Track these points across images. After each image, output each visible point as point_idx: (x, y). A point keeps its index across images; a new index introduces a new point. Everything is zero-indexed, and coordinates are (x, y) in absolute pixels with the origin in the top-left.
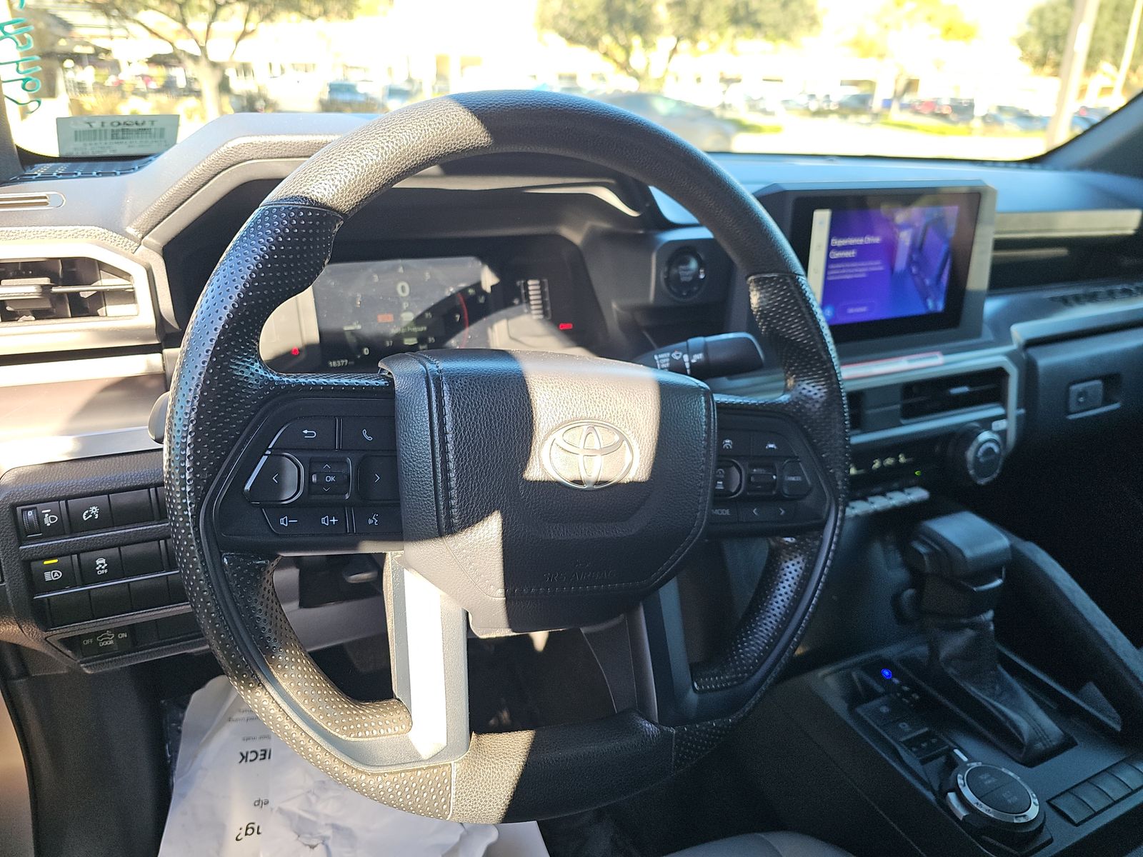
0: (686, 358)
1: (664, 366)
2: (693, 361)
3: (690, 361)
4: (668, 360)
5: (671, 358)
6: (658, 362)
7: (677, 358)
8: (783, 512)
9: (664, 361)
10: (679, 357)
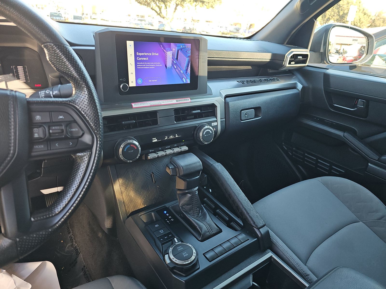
0: (51, 93)
1: (42, 96)
2: (54, 94)
3: (53, 94)
4: (44, 93)
5: (45, 93)
6: (40, 94)
7: (48, 93)
8: (71, 144)
9: (42, 94)
10: (49, 92)
